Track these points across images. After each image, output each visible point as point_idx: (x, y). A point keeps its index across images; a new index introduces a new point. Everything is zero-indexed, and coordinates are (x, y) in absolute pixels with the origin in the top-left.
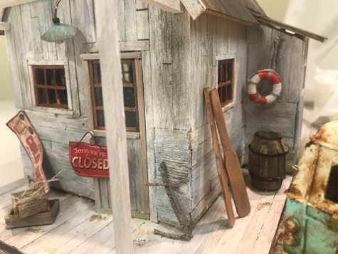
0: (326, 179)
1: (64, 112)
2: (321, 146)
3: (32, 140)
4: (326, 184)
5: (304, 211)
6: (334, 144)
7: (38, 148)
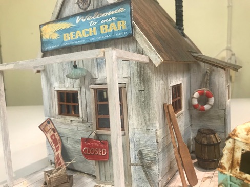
0: (240, 159)
1: (77, 119)
2: (235, 140)
3: (55, 136)
4: (239, 162)
5: (229, 180)
6: (242, 138)
7: (58, 142)
